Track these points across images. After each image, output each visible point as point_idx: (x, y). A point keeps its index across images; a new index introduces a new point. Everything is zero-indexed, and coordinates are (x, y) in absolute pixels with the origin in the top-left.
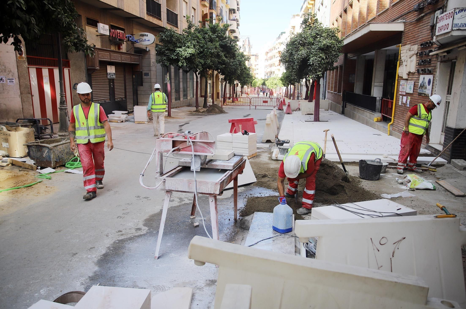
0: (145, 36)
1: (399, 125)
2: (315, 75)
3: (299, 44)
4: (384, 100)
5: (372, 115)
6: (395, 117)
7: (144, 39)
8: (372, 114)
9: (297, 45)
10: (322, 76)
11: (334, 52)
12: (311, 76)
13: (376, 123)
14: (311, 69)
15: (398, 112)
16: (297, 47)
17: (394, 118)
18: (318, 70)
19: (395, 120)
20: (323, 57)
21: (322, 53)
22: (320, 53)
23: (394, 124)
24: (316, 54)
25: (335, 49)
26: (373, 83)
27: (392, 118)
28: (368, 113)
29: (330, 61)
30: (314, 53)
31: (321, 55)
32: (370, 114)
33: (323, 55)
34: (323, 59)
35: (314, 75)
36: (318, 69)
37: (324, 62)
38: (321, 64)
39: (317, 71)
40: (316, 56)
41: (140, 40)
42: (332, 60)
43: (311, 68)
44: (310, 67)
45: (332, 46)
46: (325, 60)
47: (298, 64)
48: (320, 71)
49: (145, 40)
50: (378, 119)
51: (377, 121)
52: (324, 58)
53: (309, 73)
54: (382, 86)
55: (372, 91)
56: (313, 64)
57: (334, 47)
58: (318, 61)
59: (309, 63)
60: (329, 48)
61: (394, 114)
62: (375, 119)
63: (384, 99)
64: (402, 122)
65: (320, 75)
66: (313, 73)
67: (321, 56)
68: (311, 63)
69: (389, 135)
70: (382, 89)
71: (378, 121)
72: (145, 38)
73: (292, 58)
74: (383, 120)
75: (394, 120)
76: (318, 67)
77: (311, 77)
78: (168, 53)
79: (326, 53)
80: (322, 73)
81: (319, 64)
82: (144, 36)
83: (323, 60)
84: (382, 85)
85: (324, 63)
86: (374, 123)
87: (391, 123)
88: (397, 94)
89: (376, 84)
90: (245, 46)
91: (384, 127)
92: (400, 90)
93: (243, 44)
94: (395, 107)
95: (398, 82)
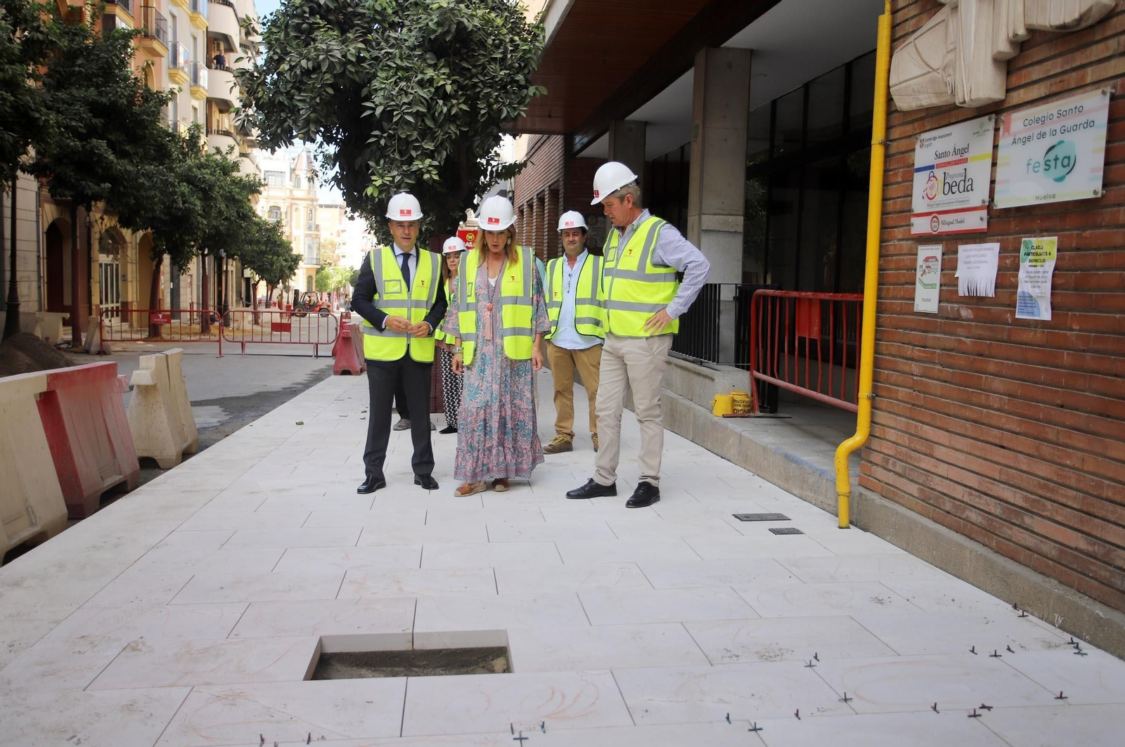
1: (926, 463)
2: (405, 175)
3: (312, 13)
4: (759, 296)
5: (697, 380)
6: (883, 403)
8: (699, 374)
9: (301, 16)
10: (436, 178)
11: (498, 67)
12: (382, 177)
13: (732, 424)
14: (382, 142)
15: (915, 368)
16: (305, 26)
17: (874, 407)
18: (416, 148)
19: (882, 417)
20: (442, 83)
21: (435, 67)
22: (430, 66)
23: (876, 444)
24: (407, 69)
25: (505, 53)
26: (692, 221)
27: (863, 408)
28: (679, 370)
29: (483, 112)
30: (399, 62)
31: (430, 73)
32: (684, 373)
33: (441, 77)
34: (440, 93)
35: (395, 173)
36: (416, 140)
37: (445, 109)
38: (434, 119)
39: (414, 154)
40: (408, 80)
42: (490, 106)
43: (380, 138)
44: (376, 133)
45: (490, 41)
46: (454, 102)
47: (313, 115)
48: (431, 155)
50: (734, 401)
51: (729, 412)
52: (449, 88)
53: (371, 163)
54: (736, 232)
56: (388, 114)
57: (498, 47)
58: (418, 100)
59: (368, 113)
60: (474, 50)
61: (875, 379)
62: (722, 404)
63: (759, 291)
64: (961, 443)
65: (429, 172)
66: (392, 161)
67: (431, 81)
68: (379, 111)
69: (845, 522)
70: (737, 244)
71: (733, 415)
73: (288, 93)
74: (762, 409)
75: (873, 422)
76: (415, 133)
77: (378, 183)
79: (455, 70)
80: (436, 163)
81: (417, 115)
83: (441, 102)
84: (741, 229)
85: (450, 118)
86: (715, 424)
87: (858, 439)
88: (882, 240)
89: (709, 221)
90: (297, 172)
91: (787, 457)
92: (919, 205)
93: (293, 167)
94: (876, 331)
95: (887, 157)
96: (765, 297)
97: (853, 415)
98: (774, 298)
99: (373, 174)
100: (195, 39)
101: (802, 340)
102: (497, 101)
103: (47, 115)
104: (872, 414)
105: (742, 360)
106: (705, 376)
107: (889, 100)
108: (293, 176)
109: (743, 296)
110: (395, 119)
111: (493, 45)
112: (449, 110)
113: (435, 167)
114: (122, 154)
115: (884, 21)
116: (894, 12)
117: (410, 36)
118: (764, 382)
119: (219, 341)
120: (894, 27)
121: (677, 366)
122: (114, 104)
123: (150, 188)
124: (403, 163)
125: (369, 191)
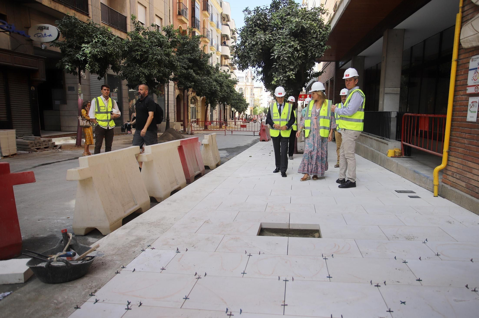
0: (45, 29)
2: (284, 77)
3: (255, 26)
4: (405, 116)
5: (382, 145)
6: (453, 153)
7: (43, 34)
8: (382, 142)
9: (252, 27)
10: (294, 78)
11: (315, 40)
13: (394, 160)
14: (277, 67)
15: (466, 141)
16: (253, 30)
17: (449, 155)
18: (288, 68)
19: (452, 158)
20: (296, 46)
21: (294, 41)
22: (292, 41)
23: (449, 168)
24: (285, 42)
26: (381, 90)
27: (445, 156)
28: (375, 141)
29: (309, 55)
30: (282, 40)
31: (292, 43)
32: (377, 142)
34: (296, 50)
35: (281, 76)
36: (288, 65)
37: (297, 55)
38: (294, 58)
39: (287, 70)
40: (285, 46)
41: (39, 35)
42: (312, 53)
44: (275, 64)
45: (312, 31)
46: (300, 52)
47: (255, 59)
48: (292, 70)
49: (45, 34)
50: (395, 152)
51: (393, 156)
52: (298, 48)
53: (273, 73)
54: (397, 93)
55: (381, 102)
56: (279, 57)
58: (288, 52)
59: (273, 57)
60: (307, 35)
61: (450, 145)
62: (391, 153)
63: (406, 114)
65: (292, 76)
66: (280, 73)
67: (293, 46)
68: (276, 57)
69: (436, 195)
70: (397, 98)
71: (395, 157)
72: (45, 31)
73: (247, 52)
74: (405, 155)
75: (448, 160)
76: (288, 63)
77: (276, 80)
78: (71, 52)
79: (301, 42)
80: (294, 73)
81: (288, 57)
82: (43, 29)
83: (296, 53)
84: (399, 92)
85: (299, 58)
86: (388, 159)
87: (442, 166)
88: (455, 96)
89: (387, 90)
90: (247, 77)
91: (414, 171)
92: (470, 82)
93: (246, 75)
94: (451, 128)
95: (458, 65)
96: (408, 116)
97: (441, 158)
98: (411, 116)
99: (274, 77)
100: (218, 37)
101: (421, 131)
102: (314, 51)
103: (177, 63)
104: (448, 158)
105: (398, 138)
106: (385, 143)
107: (460, 44)
108: (246, 78)
109: (399, 116)
110: (281, 59)
111: (313, 33)
112: (299, 55)
113: (294, 74)
114: (197, 74)
115: (459, 16)
116: (463, 12)
117: (286, 31)
118: (406, 145)
119: (225, 130)
120: (462, 18)
121: (375, 140)
122: (195, 58)
123: (205, 84)
124: (284, 73)
125: (273, 82)
